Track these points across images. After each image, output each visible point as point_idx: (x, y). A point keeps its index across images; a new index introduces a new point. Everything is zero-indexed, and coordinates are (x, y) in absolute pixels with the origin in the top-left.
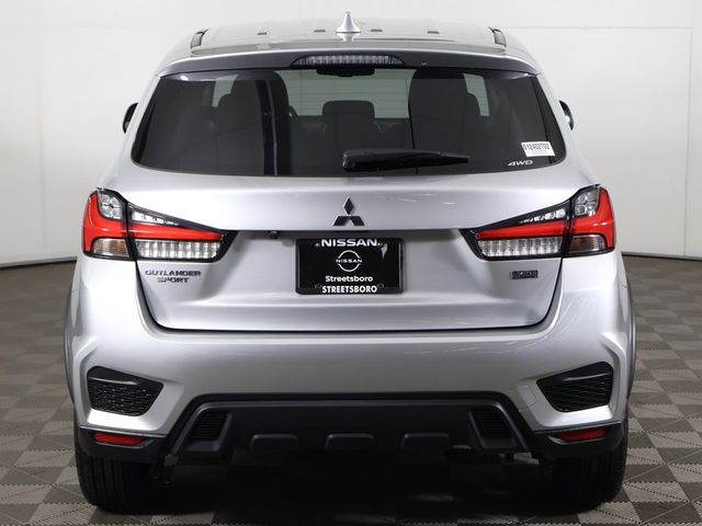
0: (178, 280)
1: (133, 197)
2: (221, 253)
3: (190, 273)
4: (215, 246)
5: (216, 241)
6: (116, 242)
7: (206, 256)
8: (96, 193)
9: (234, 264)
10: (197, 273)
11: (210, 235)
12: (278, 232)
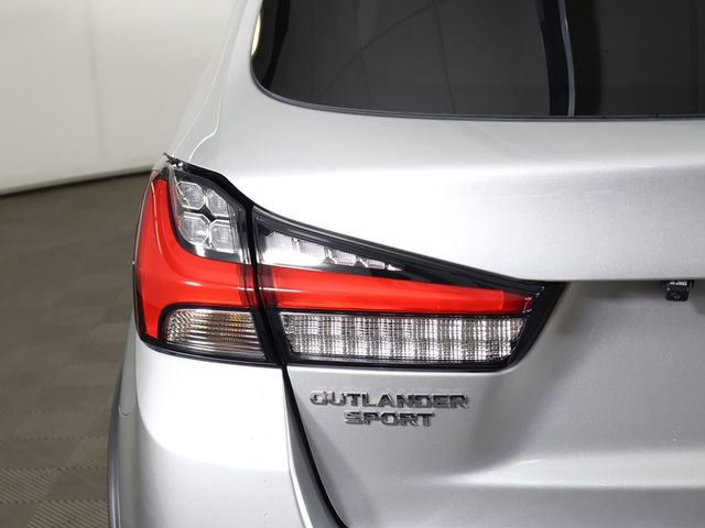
0: (404, 419)
1: (266, 190)
2: (522, 346)
3: (439, 401)
4: (508, 329)
5: (511, 315)
6: (224, 319)
7: (482, 354)
8: (164, 174)
9: (559, 369)
10: (458, 400)
11: (497, 298)
12: (691, 282)
